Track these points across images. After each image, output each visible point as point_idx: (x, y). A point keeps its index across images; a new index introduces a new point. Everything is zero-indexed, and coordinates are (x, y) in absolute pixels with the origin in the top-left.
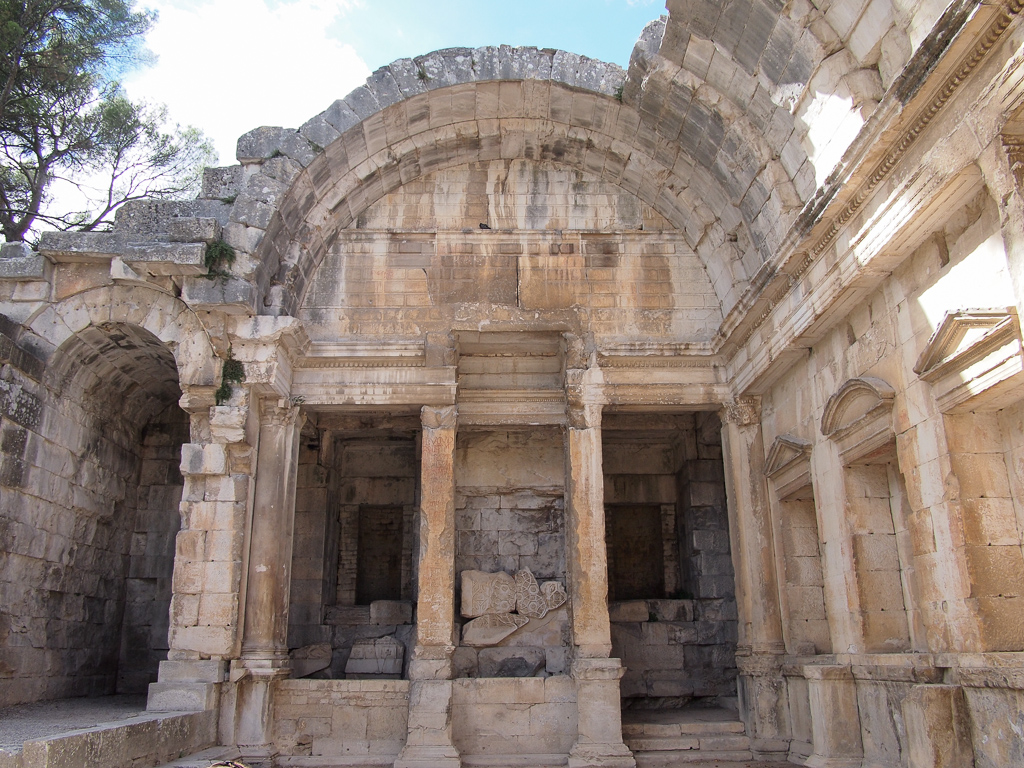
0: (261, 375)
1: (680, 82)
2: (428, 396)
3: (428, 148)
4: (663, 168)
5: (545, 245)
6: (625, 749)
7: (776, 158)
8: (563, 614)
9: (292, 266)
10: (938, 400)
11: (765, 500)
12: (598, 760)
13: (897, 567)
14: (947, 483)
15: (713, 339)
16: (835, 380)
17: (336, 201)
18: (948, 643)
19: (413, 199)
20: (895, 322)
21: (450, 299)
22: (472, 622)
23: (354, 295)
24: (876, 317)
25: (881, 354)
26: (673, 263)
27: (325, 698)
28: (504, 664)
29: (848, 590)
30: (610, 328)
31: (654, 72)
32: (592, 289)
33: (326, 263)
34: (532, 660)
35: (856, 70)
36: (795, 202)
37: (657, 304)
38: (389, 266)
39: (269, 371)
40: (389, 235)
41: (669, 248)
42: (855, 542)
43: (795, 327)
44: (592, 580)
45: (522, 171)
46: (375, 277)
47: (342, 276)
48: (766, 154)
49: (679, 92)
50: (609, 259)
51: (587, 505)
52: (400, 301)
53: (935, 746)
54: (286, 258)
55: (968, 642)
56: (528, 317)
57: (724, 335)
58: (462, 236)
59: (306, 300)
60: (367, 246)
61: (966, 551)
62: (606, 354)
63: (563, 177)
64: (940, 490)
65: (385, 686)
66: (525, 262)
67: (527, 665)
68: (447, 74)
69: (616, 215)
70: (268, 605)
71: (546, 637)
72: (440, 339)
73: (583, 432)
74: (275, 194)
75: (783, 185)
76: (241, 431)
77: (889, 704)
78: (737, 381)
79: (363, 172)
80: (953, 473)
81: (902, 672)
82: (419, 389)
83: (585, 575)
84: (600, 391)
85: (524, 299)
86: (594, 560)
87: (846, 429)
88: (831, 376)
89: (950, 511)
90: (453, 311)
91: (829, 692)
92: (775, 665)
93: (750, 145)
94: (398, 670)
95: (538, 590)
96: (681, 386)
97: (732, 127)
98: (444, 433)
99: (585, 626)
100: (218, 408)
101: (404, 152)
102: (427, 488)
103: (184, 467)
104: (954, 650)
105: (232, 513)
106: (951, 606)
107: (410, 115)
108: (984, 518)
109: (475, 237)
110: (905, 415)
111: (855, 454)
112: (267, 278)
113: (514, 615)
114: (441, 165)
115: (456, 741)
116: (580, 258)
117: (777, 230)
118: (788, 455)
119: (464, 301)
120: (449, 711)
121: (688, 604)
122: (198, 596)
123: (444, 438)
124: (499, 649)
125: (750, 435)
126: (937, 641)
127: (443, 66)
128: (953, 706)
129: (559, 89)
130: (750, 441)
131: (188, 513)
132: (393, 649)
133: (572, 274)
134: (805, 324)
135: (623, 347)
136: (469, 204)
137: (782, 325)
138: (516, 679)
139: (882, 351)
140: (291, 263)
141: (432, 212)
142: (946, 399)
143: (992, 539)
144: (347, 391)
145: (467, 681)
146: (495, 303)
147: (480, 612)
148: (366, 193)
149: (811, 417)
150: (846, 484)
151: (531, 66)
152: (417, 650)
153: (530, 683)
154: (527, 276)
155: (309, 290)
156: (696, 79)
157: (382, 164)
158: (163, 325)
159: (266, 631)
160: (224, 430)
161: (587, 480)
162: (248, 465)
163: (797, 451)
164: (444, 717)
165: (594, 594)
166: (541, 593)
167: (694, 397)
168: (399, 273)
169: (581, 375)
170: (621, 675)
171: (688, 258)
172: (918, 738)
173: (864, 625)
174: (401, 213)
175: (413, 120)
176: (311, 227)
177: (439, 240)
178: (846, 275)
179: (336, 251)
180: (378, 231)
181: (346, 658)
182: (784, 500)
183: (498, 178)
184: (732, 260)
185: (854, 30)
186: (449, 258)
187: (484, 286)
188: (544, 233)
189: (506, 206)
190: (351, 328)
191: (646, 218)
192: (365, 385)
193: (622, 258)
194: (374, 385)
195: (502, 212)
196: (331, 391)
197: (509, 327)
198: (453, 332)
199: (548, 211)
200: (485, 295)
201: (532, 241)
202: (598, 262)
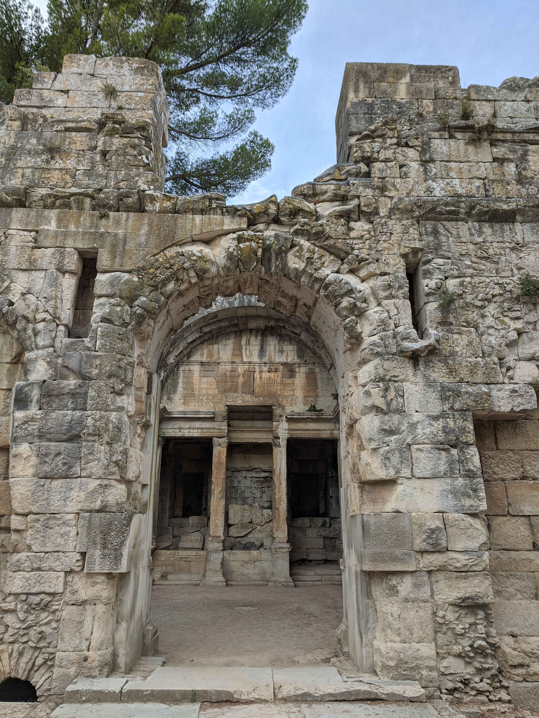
2: (215, 434)
3: (218, 328)
5: (265, 369)
6: (290, 579)
8: (271, 524)
12: (280, 584)
15: (333, 412)
17: (178, 352)
19: (211, 347)
21: (225, 391)
22: (233, 526)
23: (185, 389)
26: (319, 376)
27: (172, 557)
28: (246, 544)
30: (291, 405)
32: (285, 388)
33: (174, 376)
34: (258, 543)
37: (312, 394)
38: (200, 376)
40: (200, 364)
41: (317, 370)
44: (281, 511)
45: (256, 336)
46: (194, 381)
47: (181, 380)
50: (292, 374)
51: (280, 480)
52: (204, 392)
56: (257, 399)
58: (231, 364)
60: (191, 368)
62: (290, 416)
65: (197, 553)
66: (257, 375)
67: (255, 546)
68: (225, 303)
69: (296, 355)
71: (263, 533)
72: (221, 409)
73: (279, 449)
79: (190, 340)
82: (212, 430)
83: (278, 509)
84: (286, 432)
85: (256, 391)
86: (282, 503)
90: (227, 396)
94: (201, 547)
95: (261, 513)
96: (320, 430)
98: (223, 449)
99: (277, 530)
101: (207, 330)
102: (215, 472)
107: (210, 318)
109: (237, 364)
113: (251, 524)
115: (224, 575)
116: (280, 374)
119: (231, 392)
120: (222, 563)
121: (327, 520)
123: (222, 451)
124: (244, 538)
132: (199, 538)
133: (276, 381)
135: (296, 414)
136: (234, 349)
138: (249, 551)
141: (219, 353)
144: (182, 430)
145: (229, 551)
146: (244, 393)
147: (237, 522)
148: (191, 346)
152: (210, 539)
153: (254, 553)
154: (258, 380)
155: (166, 386)
157: (198, 336)
164: (220, 565)
165: (281, 517)
166: (262, 515)
167: (325, 435)
168: (205, 380)
169: (279, 425)
170: (290, 550)
171: (325, 375)
174: (205, 353)
176: (168, 364)
177: (221, 366)
179: (178, 370)
180: (196, 362)
181: (179, 541)
183: (247, 339)
186: (225, 373)
187: (240, 386)
188: (265, 363)
189: (250, 351)
190: (184, 404)
191: (309, 356)
192: (190, 428)
193: (298, 374)
194: (193, 429)
195: (248, 352)
196: (176, 430)
197: (250, 404)
198: (227, 405)
199: (267, 353)
200: (240, 390)
201: (260, 367)
202: (288, 376)
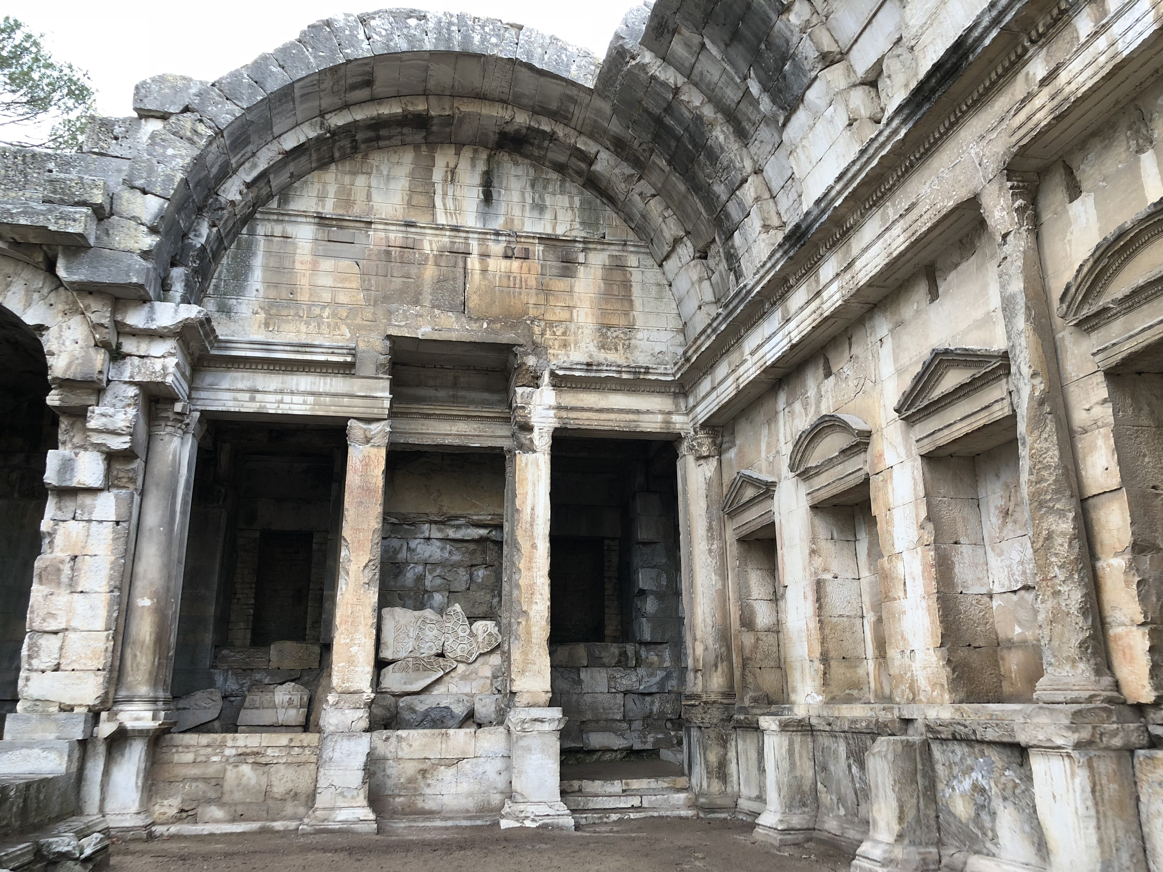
0: (155, 372)
1: (662, 77)
2: (356, 409)
3: (370, 122)
4: (633, 171)
5: (497, 248)
6: (563, 809)
7: (759, 171)
8: (496, 659)
9: (199, 246)
10: (917, 441)
11: (722, 538)
12: (533, 820)
13: (860, 614)
14: (922, 527)
15: (675, 364)
16: (807, 415)
17: (255, 173)
18: (914, 694)
19: (347, 179)
20: (876, 357)
21: (386, 299)
22: (391, 666)
23: (269, 284)
24: (855, 350)
25: (859, 390)
26: (636, 277)
27: (216, 754)
28: (426, 714)
29: (809, 635)
30: (565, 345)
31: (633, 63)
32: (547, 300)
33: (238, 247)
34: (459, 709)
35: (855, 86)
36: (776, 222)
37: (616, 322)
38: (315, 255)
39: (164, 368)
40: (317, 220)
41: (632, 260)
42: (819, 586)
43: (768, 356)
44: (533, 621)
45: (473, 160)
46: (298, 265)
47: (258, 262)
48: (748, 165)
49: (658, 88)
50: (567, 268)
51: (532, 537)
52: (327, 297)
53: (899, 800)
54: (191, 236)
55: (935, 693)
56: (475, 326)
57: (688, 360)
58: (403, 229)
59: (212, 287)
60: (290, 229)
61: (938, 598)
62: (561, 373)
63: (520, 171)
64: (913, 534)
65: (291, 740)
66: (474, 263)
67: (453, 716)
68: (396, 38)
69: (577, 220)
70: (151, 645)
71: (474, 684)
72: (374, 344)
73: (530, 456)
74: (182, 157)
75: (764, 202)
76: (128, 438)
77: (848, 758)
78: (699, 409)
79: (290, 142)
80: (929, 518)
81: (864, 724)
82: (346, 400)
83: (526, 614)
84: (551, 413)
85: (471, 304)
86: (537, 598)
87: (817, 467)
88: (803, 411)
89: (924, 557)
90: (390, 313)
91: (786, 743)
92: (724, 717)
93: (732, 155)
94: (303, 721)
95: (468, 631)
96: (638, 412)
97: (714, 133)
98: (375, 450)
99: (523, 672)
100: (98, 410)
101: (340, 124)
102: (351, 512)
103: (50, 477)
104: (921, 701)
105: (111, 536)
106: (919, 655)
107: (350, 81)
108: (957, 566)
109: (418, 230)
110: (881, 455)
111: (824, 494)
112: (167, 258)
113: (441, 659)
114: (381, 143)
115: (373, 801)
116: (535, 265)
117: (755, 251)
118: (749, 493)
119: (402, 303)
120: (368, 767)
121: (630, 649)
122: (61, 635)
123: (373, 457)
124: (422, 697)
125: (709, 468)
126: (903, 691)
127: (392, 28)
128: (918, 759)
129: (524, 70)
130: (709, 475)
131: (51, 534)
132: (296, 699)
133: (526, 281)
134: (780, 354)
135: (579, 367)
136: (412, 192)
137: (752, 353)
138: (444, 731)
139: (860, 386)
140: (199, 241)
141: (369, 197)
142: (926, 441)
143: (963, 587)
144: (259, 397)
145: (386, 733)
146: (438, 307)
147: (402, 655)
148: (291, 168)
149: (778, 452)
150: (813, 526)
151: (494, 40)
152: (331, 698)
153: (460, 735)
154: (476, 278)
155: (216, 275)
156: (679, 76)
157: (312, 135)
158: (28, 304)
159: (146, 676)
160: (104, 436)
161: (533, 509)
162: (132, 480)
163: (760, 488)
164: (360, 774)
165: (534, 635)
166: (472, 634)
167: (651, 425)
168: (327, 265)
169: (531, 395)
170: (562, 726)
171: (653, 274)
172: (881, 793)
173: (825, 674)
174: (331, 195)
175: (353, 87)
176: (223, 200)
177: (376, 230)
178: (828, 304)
179: (252, 233)
180: (304, 214)
181: (241, 707)
182: (742, 541)
183: (447, 166)
184: (701, 280)
185: (856, 41)
186: (388, 253)
187: (427, 289)
188: (497, 234)
189: (455, 199)
190: (267, 325)
191: (610, 226)
192: (282, 392)
193: (581, 269)
194: (292, 393)
195: (450, 204)
196: (239, 396)
197: (453, 336)
198: (389, 337)
199: (502, 209)
200: (427, 298)
201: (482, 241)
202: (555, 271)
